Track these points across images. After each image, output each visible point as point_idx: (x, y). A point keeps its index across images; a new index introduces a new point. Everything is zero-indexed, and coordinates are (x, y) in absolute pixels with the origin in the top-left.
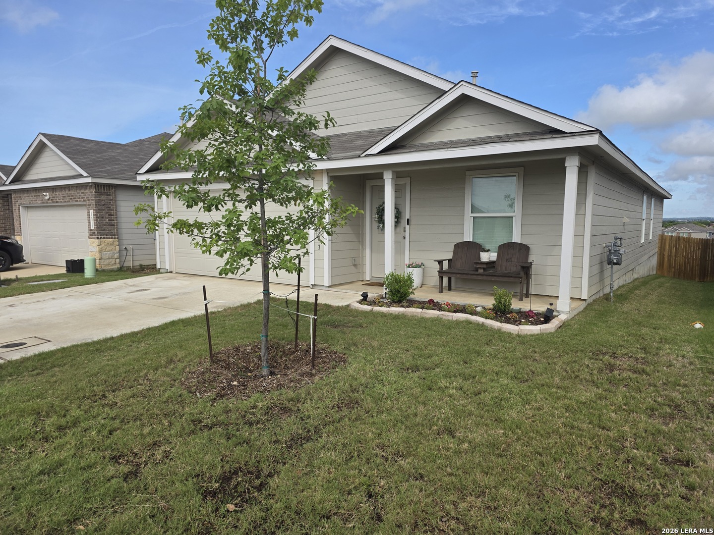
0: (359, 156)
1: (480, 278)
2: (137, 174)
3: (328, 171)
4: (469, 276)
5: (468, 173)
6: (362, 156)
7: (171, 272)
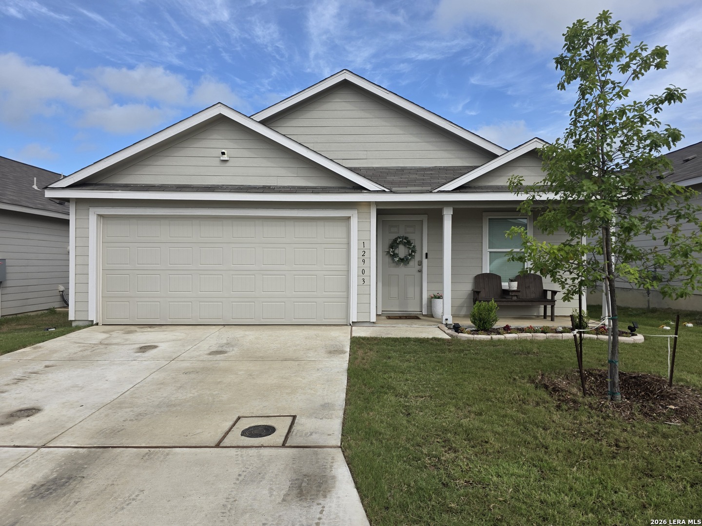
0: (431, 192)
1: (515, 304)
2: (46, 188)
3: (377, 203)
4: (509, 303)
5: (484, 214)
6: (434, 191)
7: (97, 324)
